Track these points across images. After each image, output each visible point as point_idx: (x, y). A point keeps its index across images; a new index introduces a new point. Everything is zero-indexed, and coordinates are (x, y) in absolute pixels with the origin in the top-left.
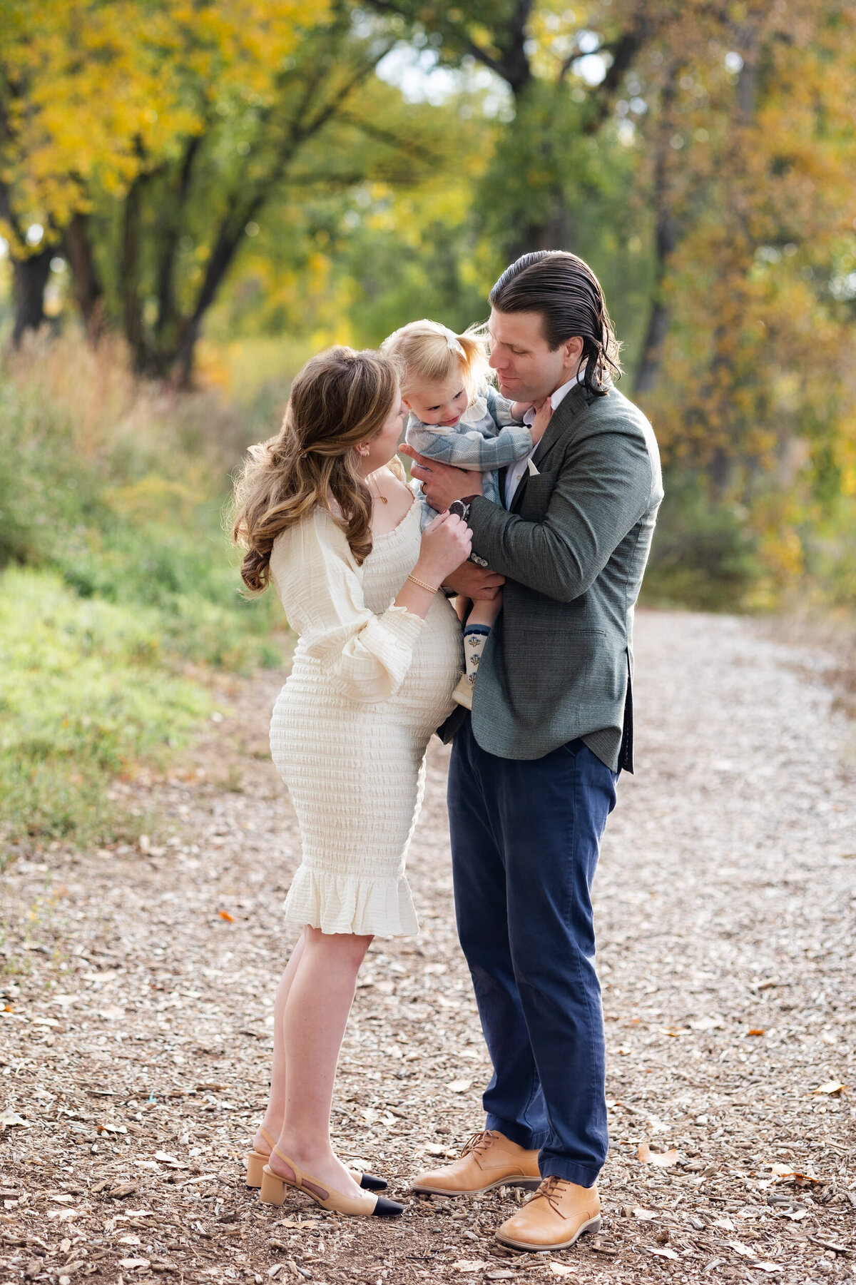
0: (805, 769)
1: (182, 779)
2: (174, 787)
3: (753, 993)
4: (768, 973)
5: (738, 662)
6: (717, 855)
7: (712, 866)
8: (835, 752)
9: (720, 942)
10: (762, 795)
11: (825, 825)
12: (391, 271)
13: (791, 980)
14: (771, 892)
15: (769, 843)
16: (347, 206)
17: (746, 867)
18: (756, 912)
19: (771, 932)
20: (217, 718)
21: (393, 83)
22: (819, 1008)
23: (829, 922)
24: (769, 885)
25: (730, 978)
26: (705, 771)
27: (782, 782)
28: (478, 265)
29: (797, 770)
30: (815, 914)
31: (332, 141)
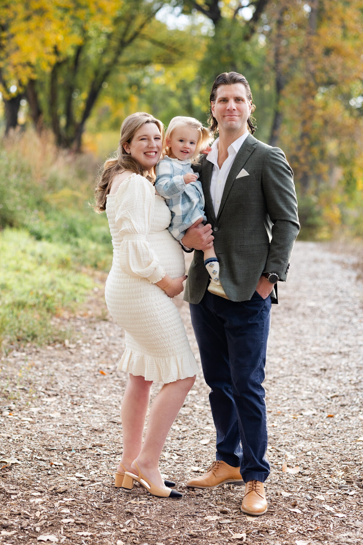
0: (346, 305)
1: (82, 316)
2: (79, 319)
3: (328, 399)
4: (334, 391)
5: (316, 261)
6: (311, 341)
7: (309, 347)
8: (359, 297)
9: (314, 378)
10: (329, 316)
11: (356, 328)
12: (164, 101)
13: (344, 393)
14: (334, 357)
15: (333, 336)
16: (145, 75)
17: (323, 346)
18: (328, 365)
19: (335, 374)
20: (96, 289)
21: (163, 21)
22: (357, 405)
23: (360, 369)
24: (333, 353)
25: (318, 393)
26: (304, 307)
27: (337, 311)
28: (201, 98)
29: (343, 305)
30: (353, 365)
31: (138, 47)
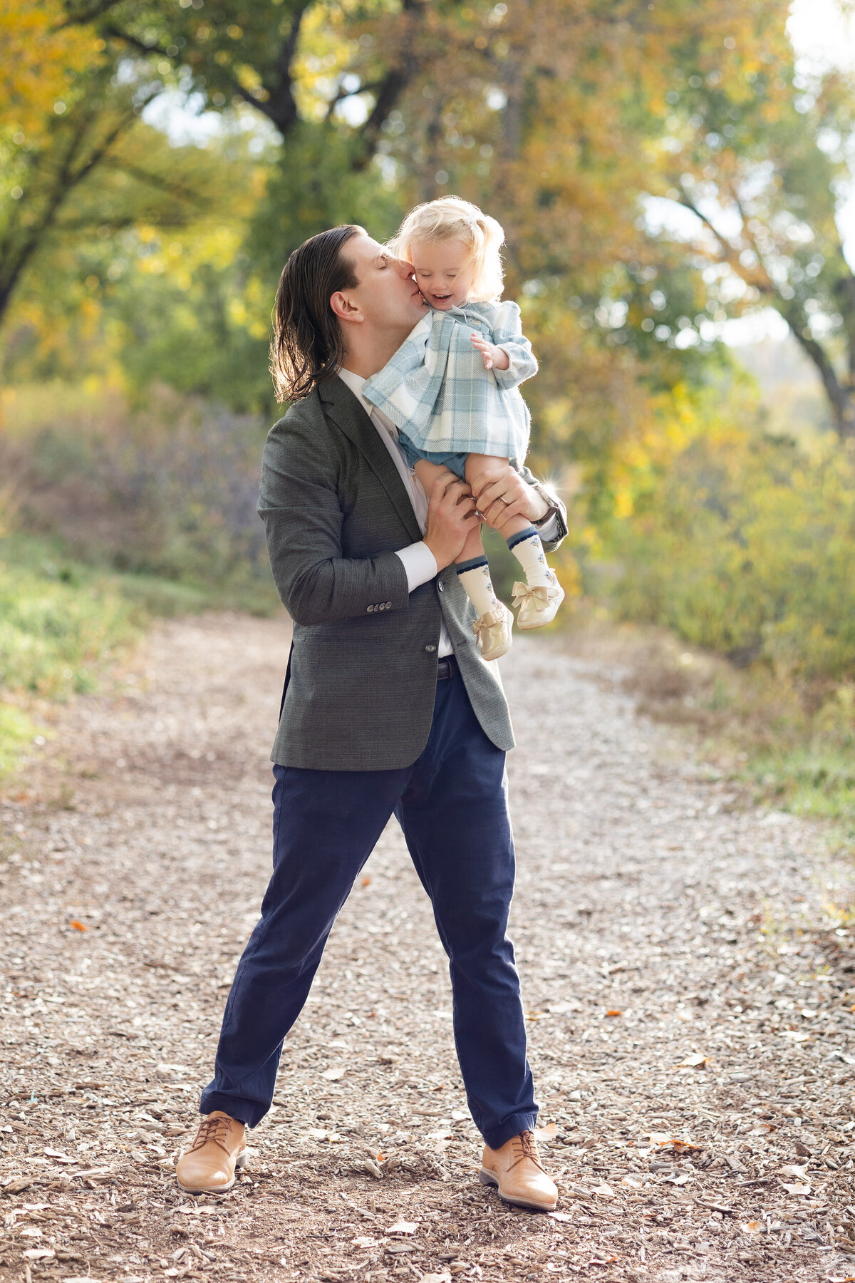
0: (620, 770)
1: (14, 799)
2: (7, 808)
3: (604, 977)
4: (615, 958)
5: (538, 674)
6: (548, 852)
7: (545, 863)
8: (646, 753)
9: (565, 931)
10: (582, 797)
11: (648, 821)
12: (160, 311)
13: (639, 964)
14: (606, 884)
15: (596, 839)
16: (116, 251)
17: (578, 862)
18: (594, 902)
19: (612, 920)
20: (40, 741)
21: (159, 127)
22: (670, 989)
23: (667, 910)
24: (604, 877)
25: (579, 964)
26: (524, 776)
27: (599, 784)
28: (248, 305)
29: (612, 771)
30: (653, 902)
31: (100, 186)
